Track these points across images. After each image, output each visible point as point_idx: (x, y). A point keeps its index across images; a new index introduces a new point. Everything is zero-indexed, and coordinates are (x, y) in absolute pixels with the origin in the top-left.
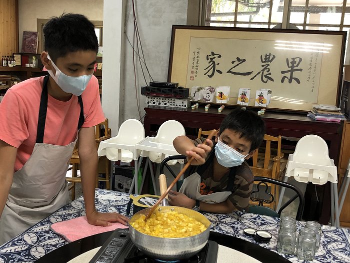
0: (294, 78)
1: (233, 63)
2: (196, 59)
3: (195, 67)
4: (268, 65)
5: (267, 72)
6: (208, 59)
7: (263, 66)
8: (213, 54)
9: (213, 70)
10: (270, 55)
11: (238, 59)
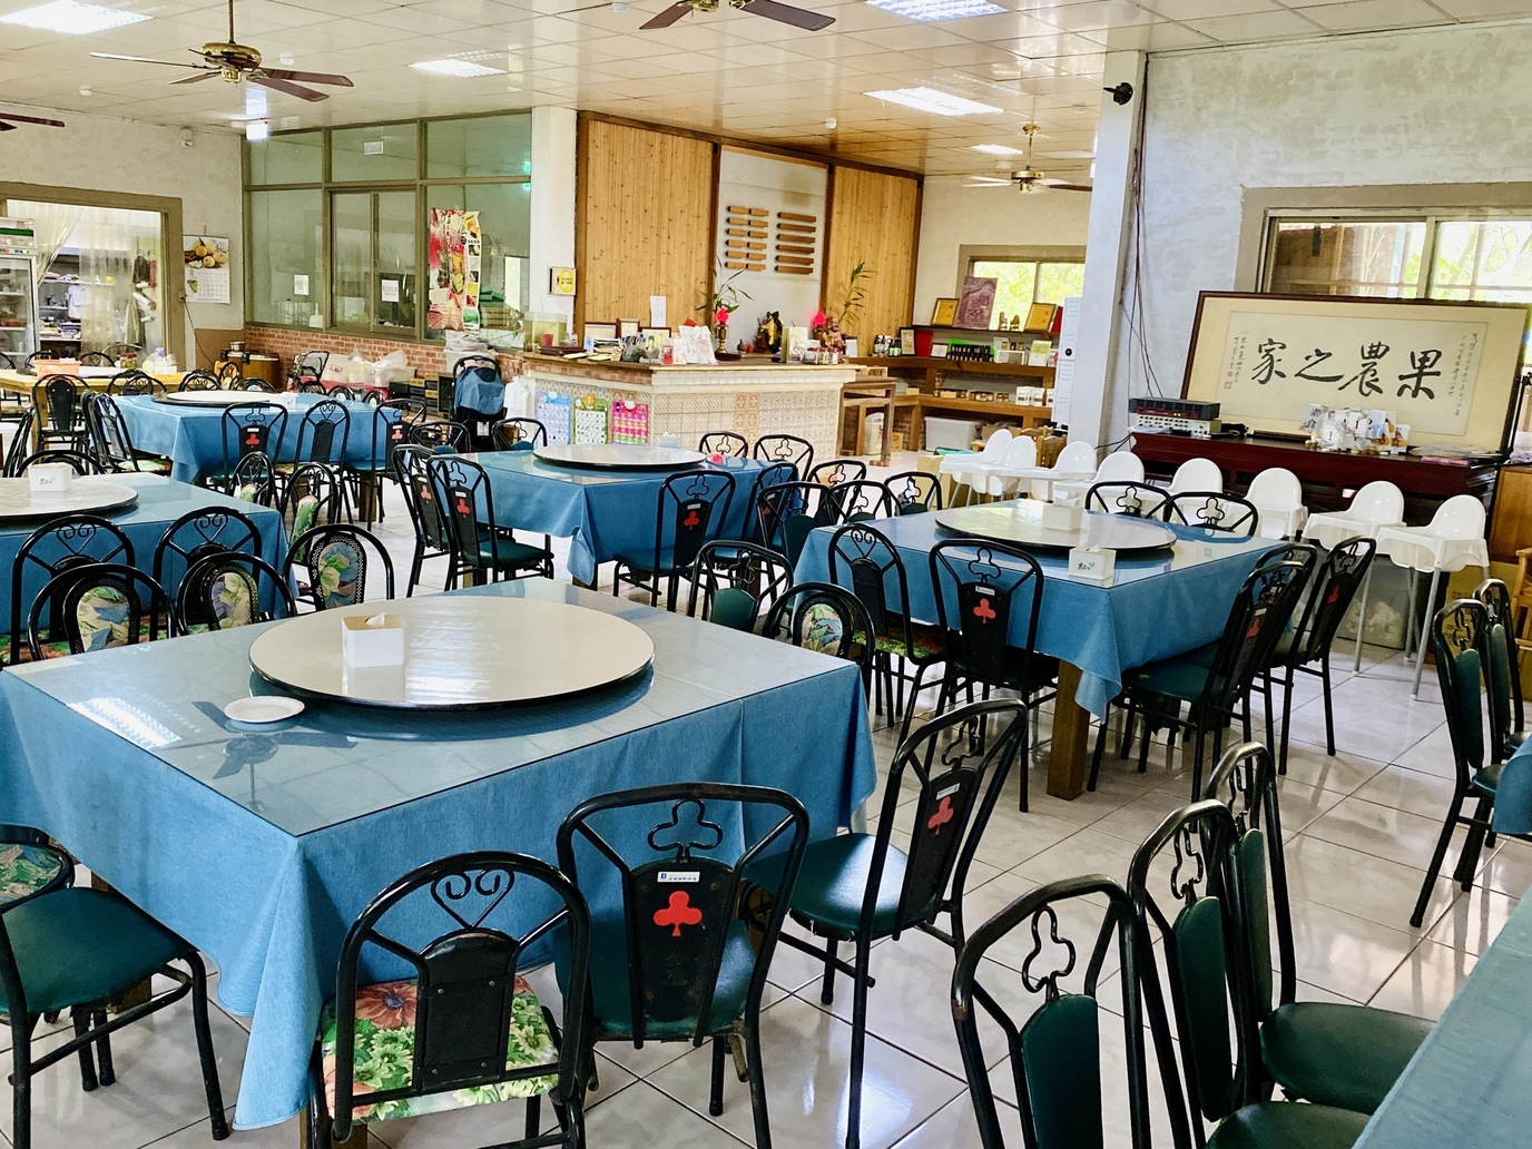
0: (1424, 389)
1: (1307, 358)
2: (1239, 350)
3: (1235, 366)
4: (1375, 364)
5: (1372, 375)
6: (1260, 351)
7: (1364, 365)
8: (1271, 342)
9: (1270, 370)
10: (1380, 344)
11: (1318, 353)
